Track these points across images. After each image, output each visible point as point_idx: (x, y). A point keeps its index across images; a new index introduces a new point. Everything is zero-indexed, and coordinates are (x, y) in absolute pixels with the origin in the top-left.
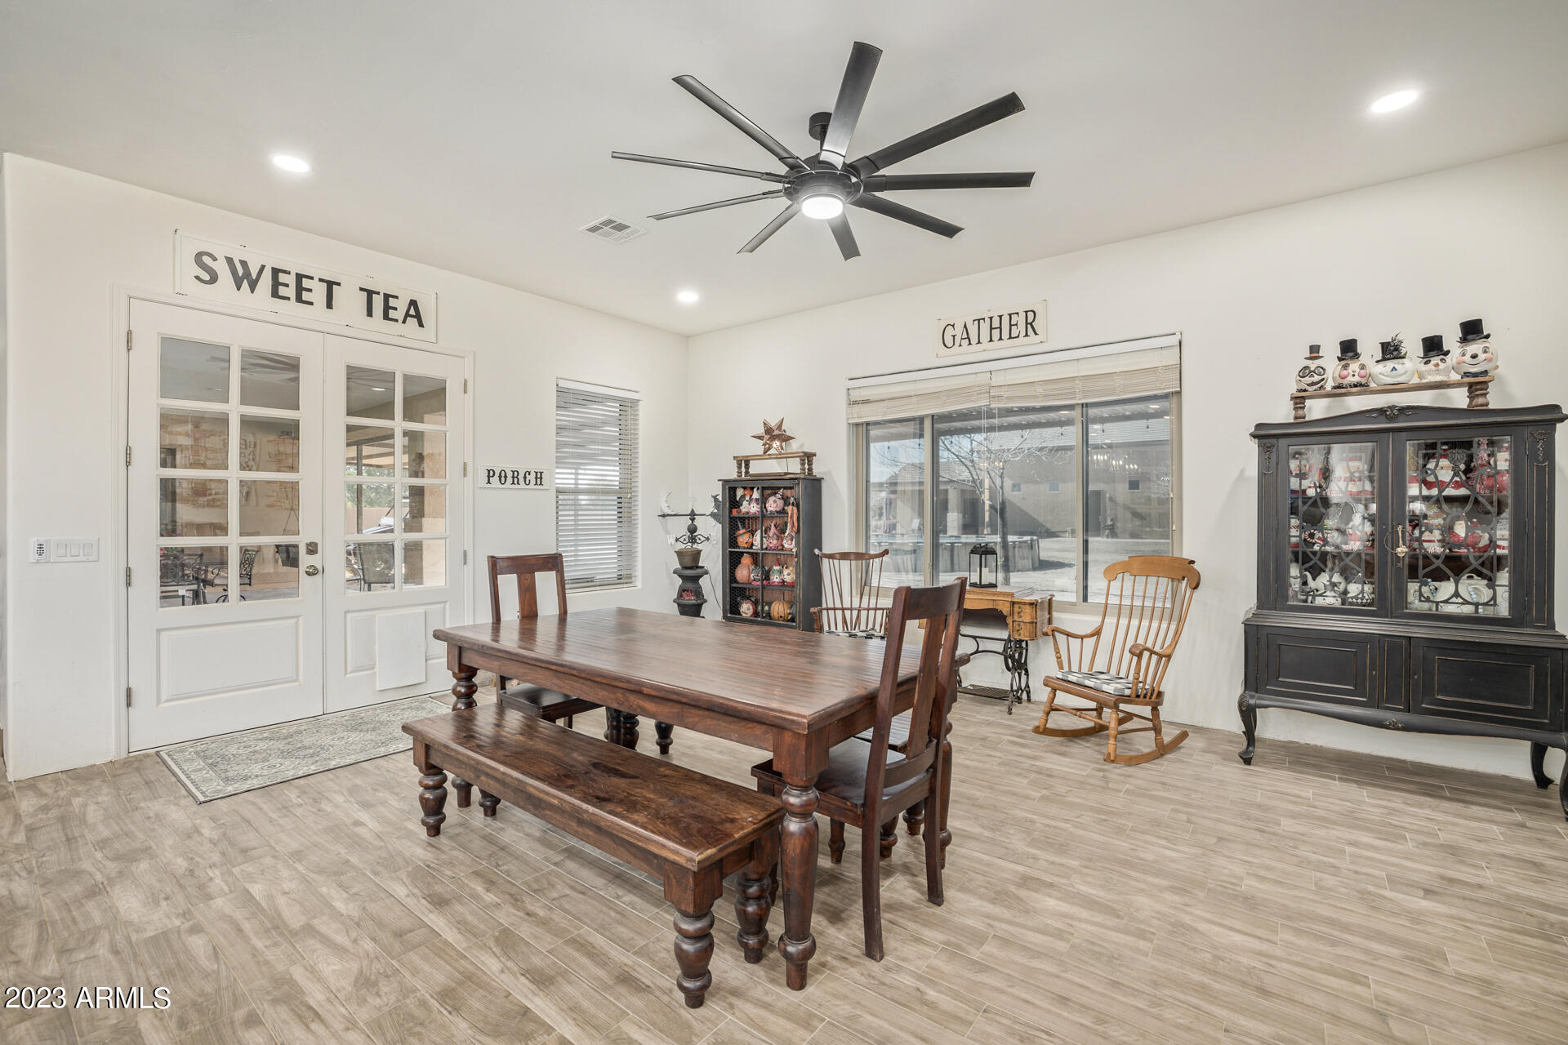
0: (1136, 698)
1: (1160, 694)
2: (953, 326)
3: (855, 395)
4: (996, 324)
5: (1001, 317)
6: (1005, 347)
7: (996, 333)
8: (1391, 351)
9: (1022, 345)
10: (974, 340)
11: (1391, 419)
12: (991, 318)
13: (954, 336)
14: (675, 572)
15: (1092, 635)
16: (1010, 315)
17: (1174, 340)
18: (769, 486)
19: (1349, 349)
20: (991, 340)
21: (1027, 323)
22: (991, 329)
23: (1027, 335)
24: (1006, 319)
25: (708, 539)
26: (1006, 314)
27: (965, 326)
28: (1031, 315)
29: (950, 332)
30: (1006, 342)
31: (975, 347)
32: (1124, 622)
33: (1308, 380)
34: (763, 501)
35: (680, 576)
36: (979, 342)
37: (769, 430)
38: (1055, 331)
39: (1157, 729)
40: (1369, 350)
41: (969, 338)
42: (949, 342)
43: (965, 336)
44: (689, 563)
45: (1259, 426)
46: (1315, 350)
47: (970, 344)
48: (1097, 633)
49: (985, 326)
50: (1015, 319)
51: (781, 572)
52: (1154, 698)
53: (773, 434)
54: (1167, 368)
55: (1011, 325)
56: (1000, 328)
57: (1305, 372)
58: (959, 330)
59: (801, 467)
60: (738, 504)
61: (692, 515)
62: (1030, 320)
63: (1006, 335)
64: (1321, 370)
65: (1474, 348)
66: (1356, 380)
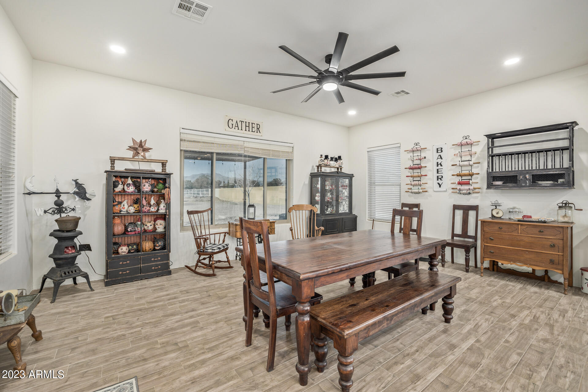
2: (232, 120)
3: (184, 137)
4: (247, 125)
5: (249, 123)
7: (247, 128)
8: (331, 159)
9: (256, 135)
10: (240, 128)
11: (338, 174)
12: (246, 122)
13: (232, 124)
16: (252, 123)
17: (292, 145)
18: (139, 177)
19: (326, 157)
20: (246, 130)
21: (257, 128)
22: (246, 126)
23: (257, 132)
24: (251, 124)
25: (73, 210)
27: (237, 122)
28: (258, 126)
29: (230, 122)
30: (250, 133)
31: (240, 131)
33: (322, 163)
34: (136, 185)
35: (54, 237)
36: (242, 130)
37: (138, 145)
38: (265, 133)
41: (238, 127)
42: (231, 126)
43: (236, 125)
45: (311, 173)
46: (321, 156)
47: (238, 129)
49: (244, 125)
50: (253, 125)
53: (139, 147)
55: (252, 127)
56: (249, 127)
57: (321, 161)
58: (234, 123)
59: (158, 168)
60: (115, 186)
61: (58, 193)
62: (258, 128)
63: (251, 130)
64: (323, 161)
65: (341, 161)
66: (329, 164)
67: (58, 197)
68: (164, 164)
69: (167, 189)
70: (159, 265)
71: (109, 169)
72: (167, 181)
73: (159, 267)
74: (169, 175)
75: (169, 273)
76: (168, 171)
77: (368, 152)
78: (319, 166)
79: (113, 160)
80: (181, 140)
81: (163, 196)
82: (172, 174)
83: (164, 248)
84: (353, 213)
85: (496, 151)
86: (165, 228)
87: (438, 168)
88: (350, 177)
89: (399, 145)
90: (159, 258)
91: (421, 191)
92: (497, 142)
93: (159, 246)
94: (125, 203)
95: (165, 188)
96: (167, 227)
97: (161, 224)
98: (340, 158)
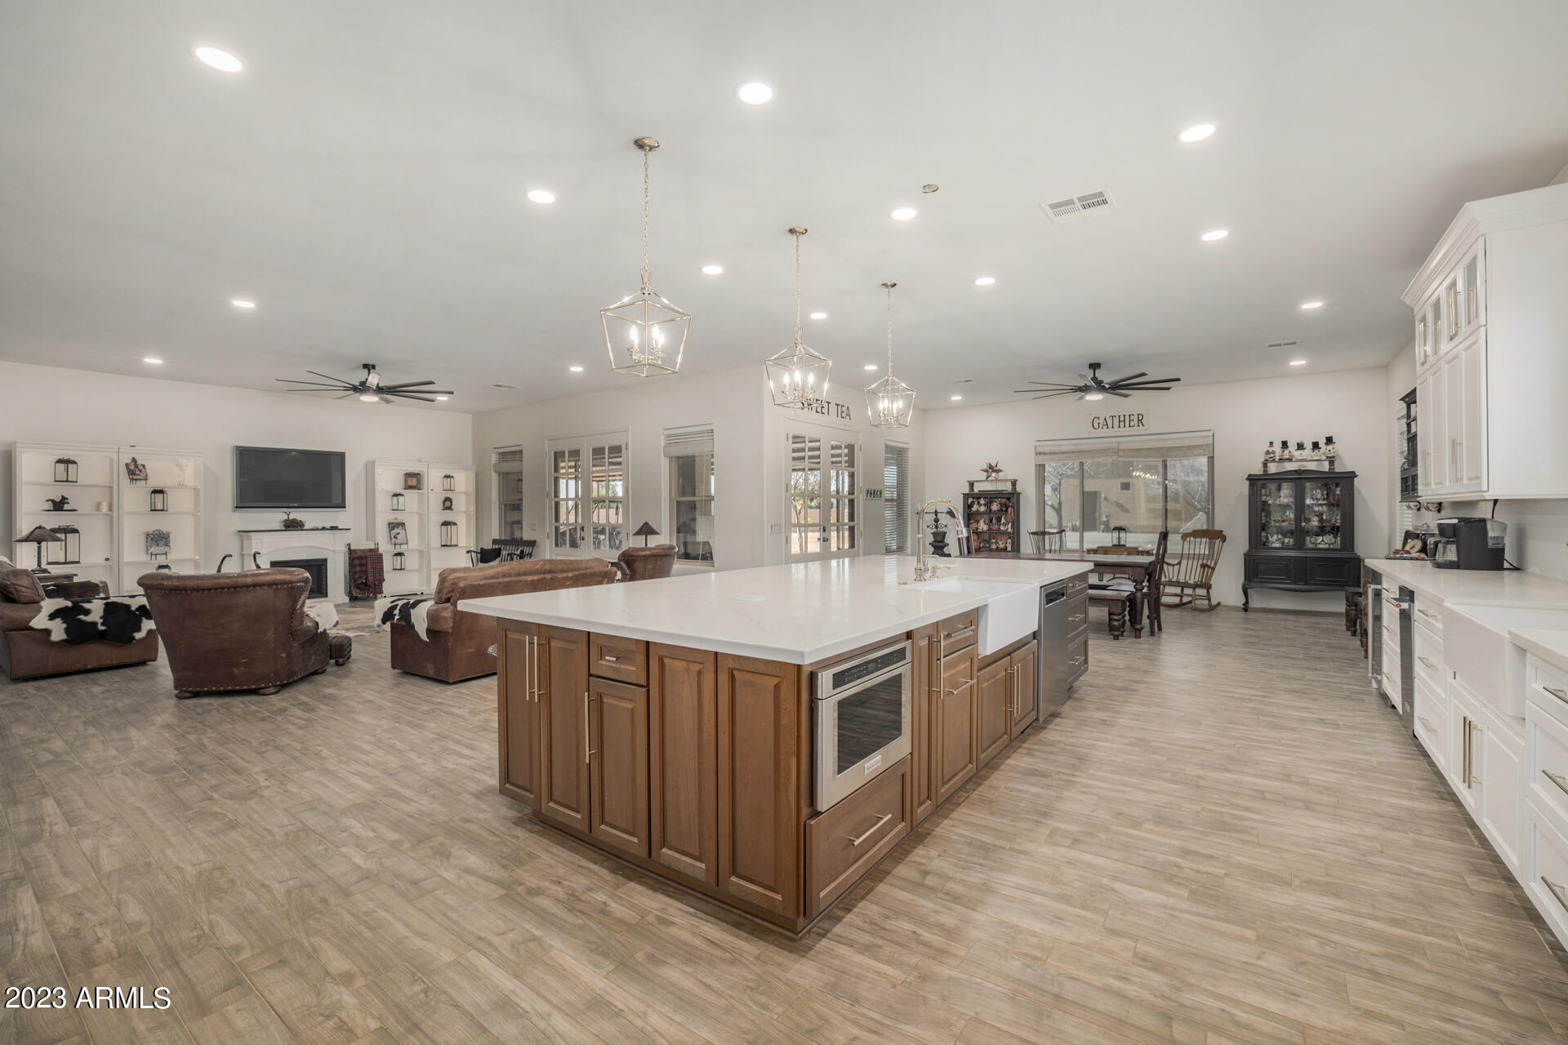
0: (1201, 586)
1: (1211, 585)
2: (1098, 418)
3: (1039, 450)
4: (1122, 419)
5: (1125, 416)
6: (1127, 431)
7: (1122, 424)
8: (1300, 446)
9: (1136, 430)
10: (1110, 426)
11: (1300, 474)
12: (1119, 417)
13: (1099, 423)
14: (930, 544)
15: (1177, 564)
16: (1130, 416)
17: (1211, 433)
18: (990, 497)
19: (1285, 445)
20: (1119, 427)
21: (1138, 420)
22: (1120, 421)
23: (1138, 426)
24: (1127, 417)
25: (946, 526)
26: (1127, 414)
27: (1105, 419)
28: (1140, 417)
29: (1096, 421)
30: (1127, 428)
31: (1110, 430)
32: (1190, 562)
33: (1269, 456)
34: (988, 505)
35: (932, 546)
36: (1113, 427)
37: (991, 467)
38: (1152, 424)
39: (1209, 600)
40: (1292, 447)
41: (1107, 425)
42: (1096, 426)
43: (1105, 424)
44: (939, 539)
45: (1250, 475)
46: (1271, 443)
47: (1108, 428)
48: (1179, 563)
49: (1116, 420)
50: (1132, 417)
51: (997, 543)
52: (1208, 587)
53: (992, 469)
54: (1208, 445)
55: (1130, 421)
56: (1124, 421)
57: (1268, 452)
58: (1102, 421)
59: (1008, 487)
60: (970, 506)
61: (936, 513)
62: (1141, 419)
63: (1127, 425)
64: (1274, 452)
65: (1330, 447)
66: (1287, 457)
67: (936, 515)
68: (1014, 483)
69: (1010, 509)
71: (967, 491)
72: (1018, 500)
74: (1019, 494)
76: (1018, 489)
78: (1266, 464)
79: (972, 485)
80: (1036, 454)
82: (1023, 492)
84: (1356, 552)
86: (1012, 547)
94: (982, 522)
95: (1017, 507)
98: (1329, 440)
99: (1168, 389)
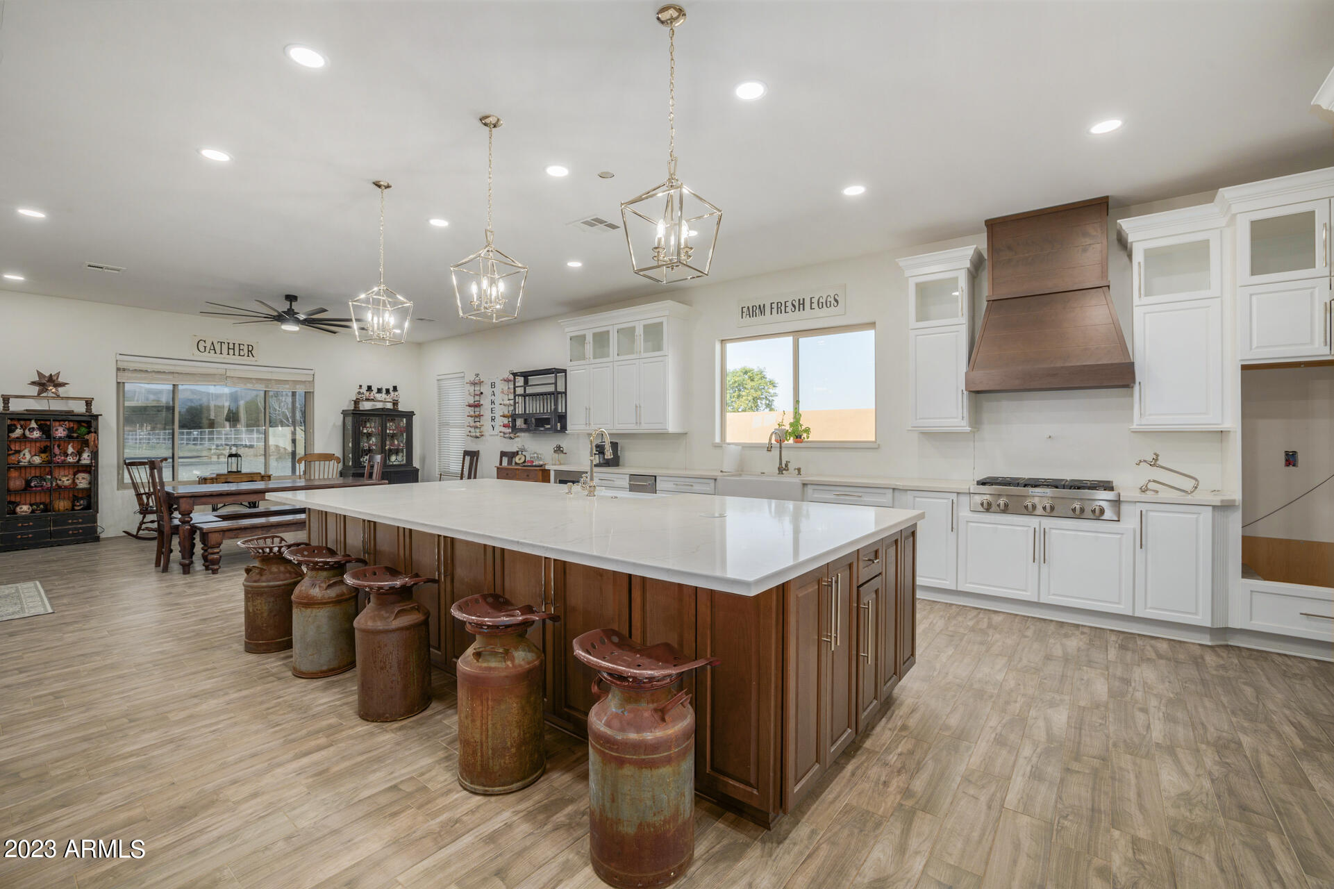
2: (205, 341)
3: (121, 365)
4: (231, 346)
5: (234, 344)
6: (237, 359)
7: (231, 352)
8: (379, 391)
9: (245, 360)
10: (218, 351)
11: (384, 411)
12: (228, 343)
13: (205, 347)
16: (239, 344)
17: (311, 372)
18: (48, 418)
19: (369, 388)
20: (228, 354)
21: (248, 351)
22: (229, 349)
23: (248, 356)
24: (237, 346)
26: (237, 343)
27: (213, 343)
28: (250, 348)
29: (202, 344)
30: (237, 357)
31: (218, 355)
33: (360, 396)
34: (44, 428)
36: (221, 353)
38: (261, 357)
40: (374, 390)
41: (214, 349)
42: (202, 349)
43: (212, 348)
45: (343, 411)
46: (361, 386)
47: (215, 353)
49: (225, 347)
50: (242, 347)
53: (48, 381)
54: (309, 382)
55: (240, 350)
56: (234, 349)
57: (359, 393)
58: (208, 345)
59: (78, 407)
60: (11, 431)
62: (250, 349)
63: (237, 353)
64: (363, 393)
65: (396, 393)
66: (372, 398)
68: (89, 403)
69: (93, 434)
70: (81, 528)
72: (93, 424)
73: (81, 531)
74: (96, 417)
75: (97, 539)
76: (95, 411)
77: (438, 380)
78: (356, 402)
79: (6, 399)
80: (118, 369)
81: (86, 443)
82: (101, 415)
83: (88, 507)
84: (414, 466)
85: (530, 390)
86: (90, 483)
87: (492, 407)
88: (409, 415)
89: (462, 375)
90: (80, 520)
91: (478, 434)
92: (532, 380)
93: (81, 505)
94: (26, 451)
95: (89, 432)
96: (94, 482)
97: (83, 478)
98: (395, 389)
99: (335, 333)
